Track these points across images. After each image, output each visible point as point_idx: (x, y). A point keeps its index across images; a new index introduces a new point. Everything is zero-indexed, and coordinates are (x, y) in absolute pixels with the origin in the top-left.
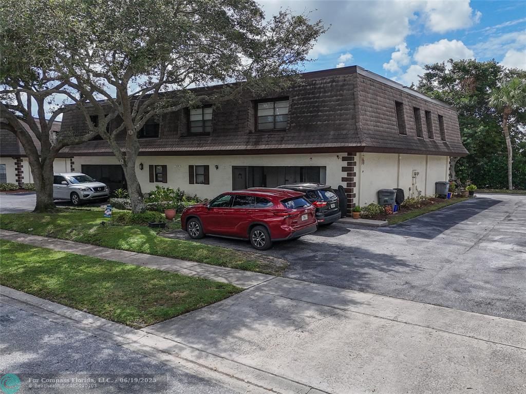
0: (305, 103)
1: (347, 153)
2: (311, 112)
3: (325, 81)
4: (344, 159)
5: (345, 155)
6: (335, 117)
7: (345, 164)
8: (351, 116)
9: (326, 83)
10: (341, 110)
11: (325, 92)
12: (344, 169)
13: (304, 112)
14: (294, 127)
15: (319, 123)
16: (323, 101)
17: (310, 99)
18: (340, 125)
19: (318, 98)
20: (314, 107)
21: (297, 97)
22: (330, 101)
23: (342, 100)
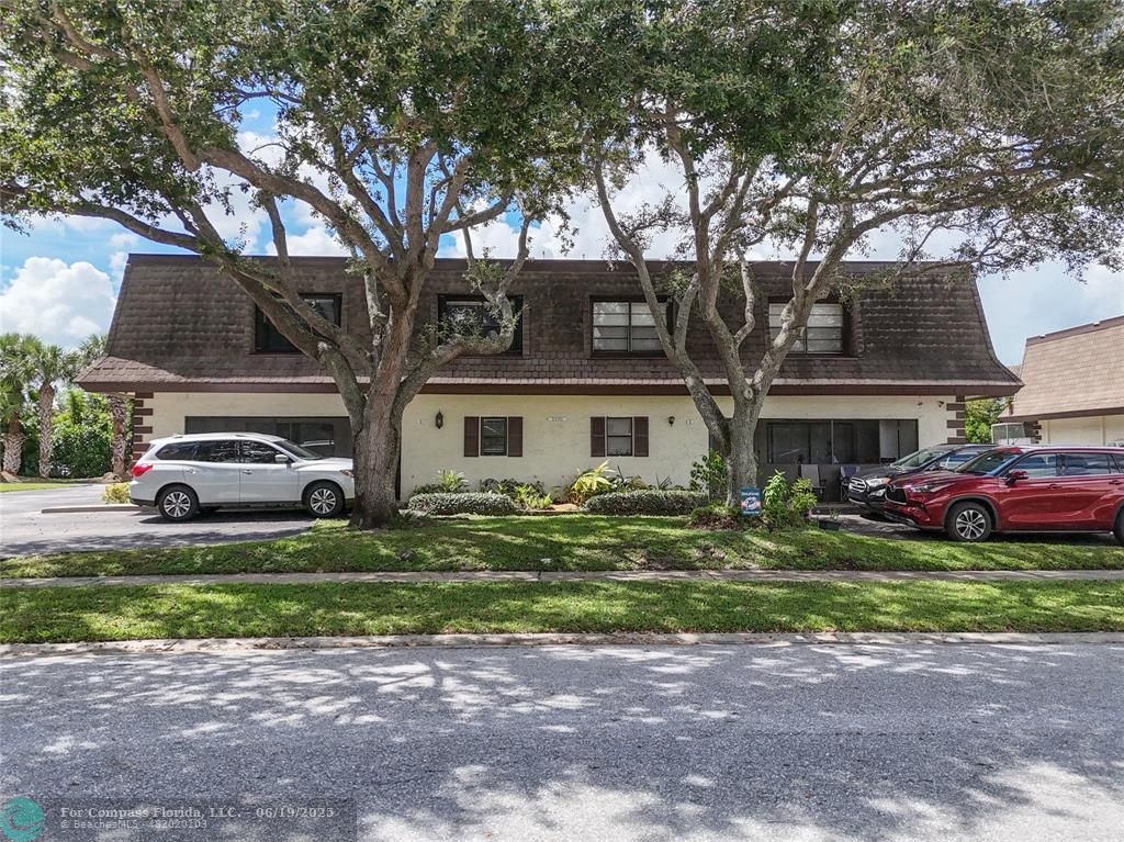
0: (887, 311)
1: (954, 398)
2: (901, 327)
3: (918, 279)
4: (950, 407)
5: (952, 400)
6: (948, 337)
7: (952, 415)
8: (978, 339)
9: (921, 282)
10: (958, 327)
11: (922, 297)
12: (950, 424)
13: (888, 326)
14: (873, 350)
15: (920, 345)
16: (920, 312)
17: (897, 305)
18: (960, 350)
19: (912, 304)
20: (906, 319)
21: (868, 300)
22: (936, 312)
23: (956, 312)
